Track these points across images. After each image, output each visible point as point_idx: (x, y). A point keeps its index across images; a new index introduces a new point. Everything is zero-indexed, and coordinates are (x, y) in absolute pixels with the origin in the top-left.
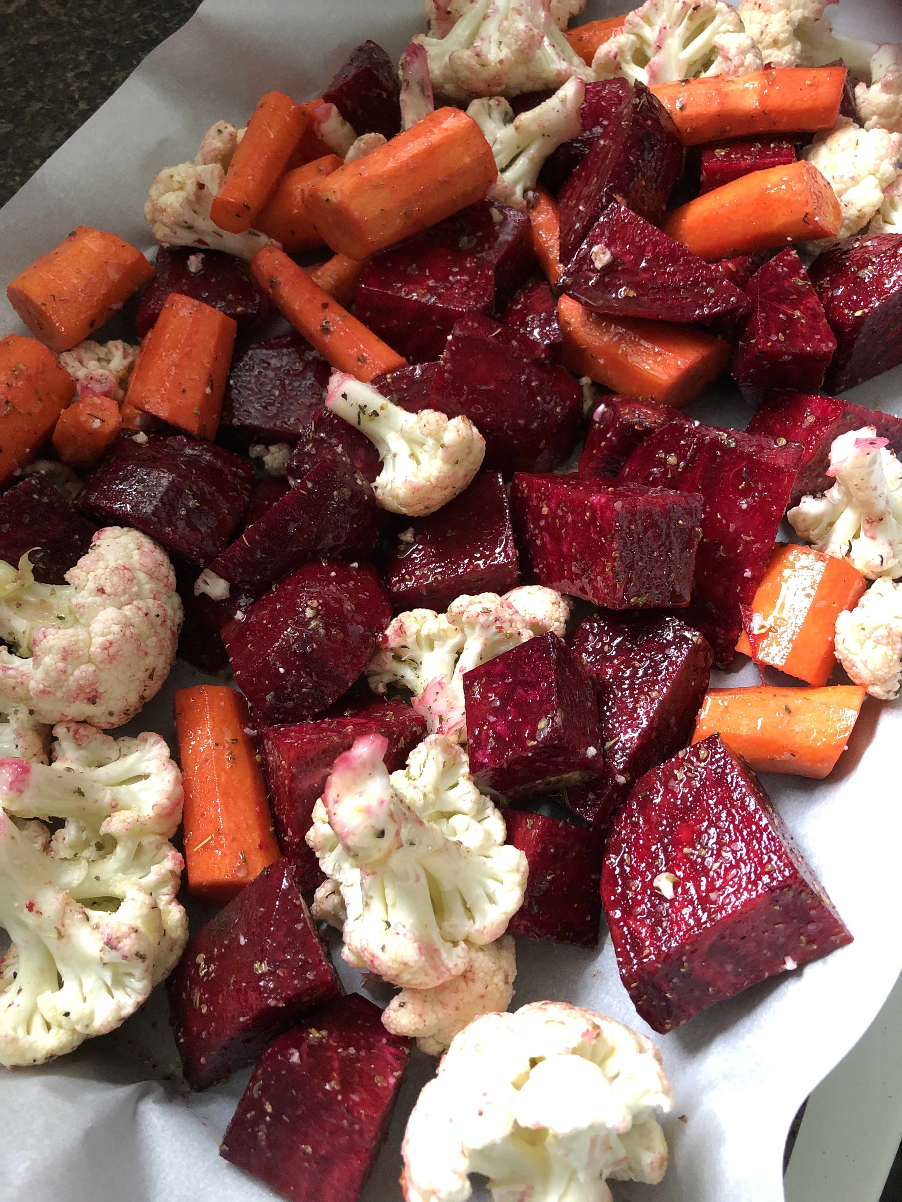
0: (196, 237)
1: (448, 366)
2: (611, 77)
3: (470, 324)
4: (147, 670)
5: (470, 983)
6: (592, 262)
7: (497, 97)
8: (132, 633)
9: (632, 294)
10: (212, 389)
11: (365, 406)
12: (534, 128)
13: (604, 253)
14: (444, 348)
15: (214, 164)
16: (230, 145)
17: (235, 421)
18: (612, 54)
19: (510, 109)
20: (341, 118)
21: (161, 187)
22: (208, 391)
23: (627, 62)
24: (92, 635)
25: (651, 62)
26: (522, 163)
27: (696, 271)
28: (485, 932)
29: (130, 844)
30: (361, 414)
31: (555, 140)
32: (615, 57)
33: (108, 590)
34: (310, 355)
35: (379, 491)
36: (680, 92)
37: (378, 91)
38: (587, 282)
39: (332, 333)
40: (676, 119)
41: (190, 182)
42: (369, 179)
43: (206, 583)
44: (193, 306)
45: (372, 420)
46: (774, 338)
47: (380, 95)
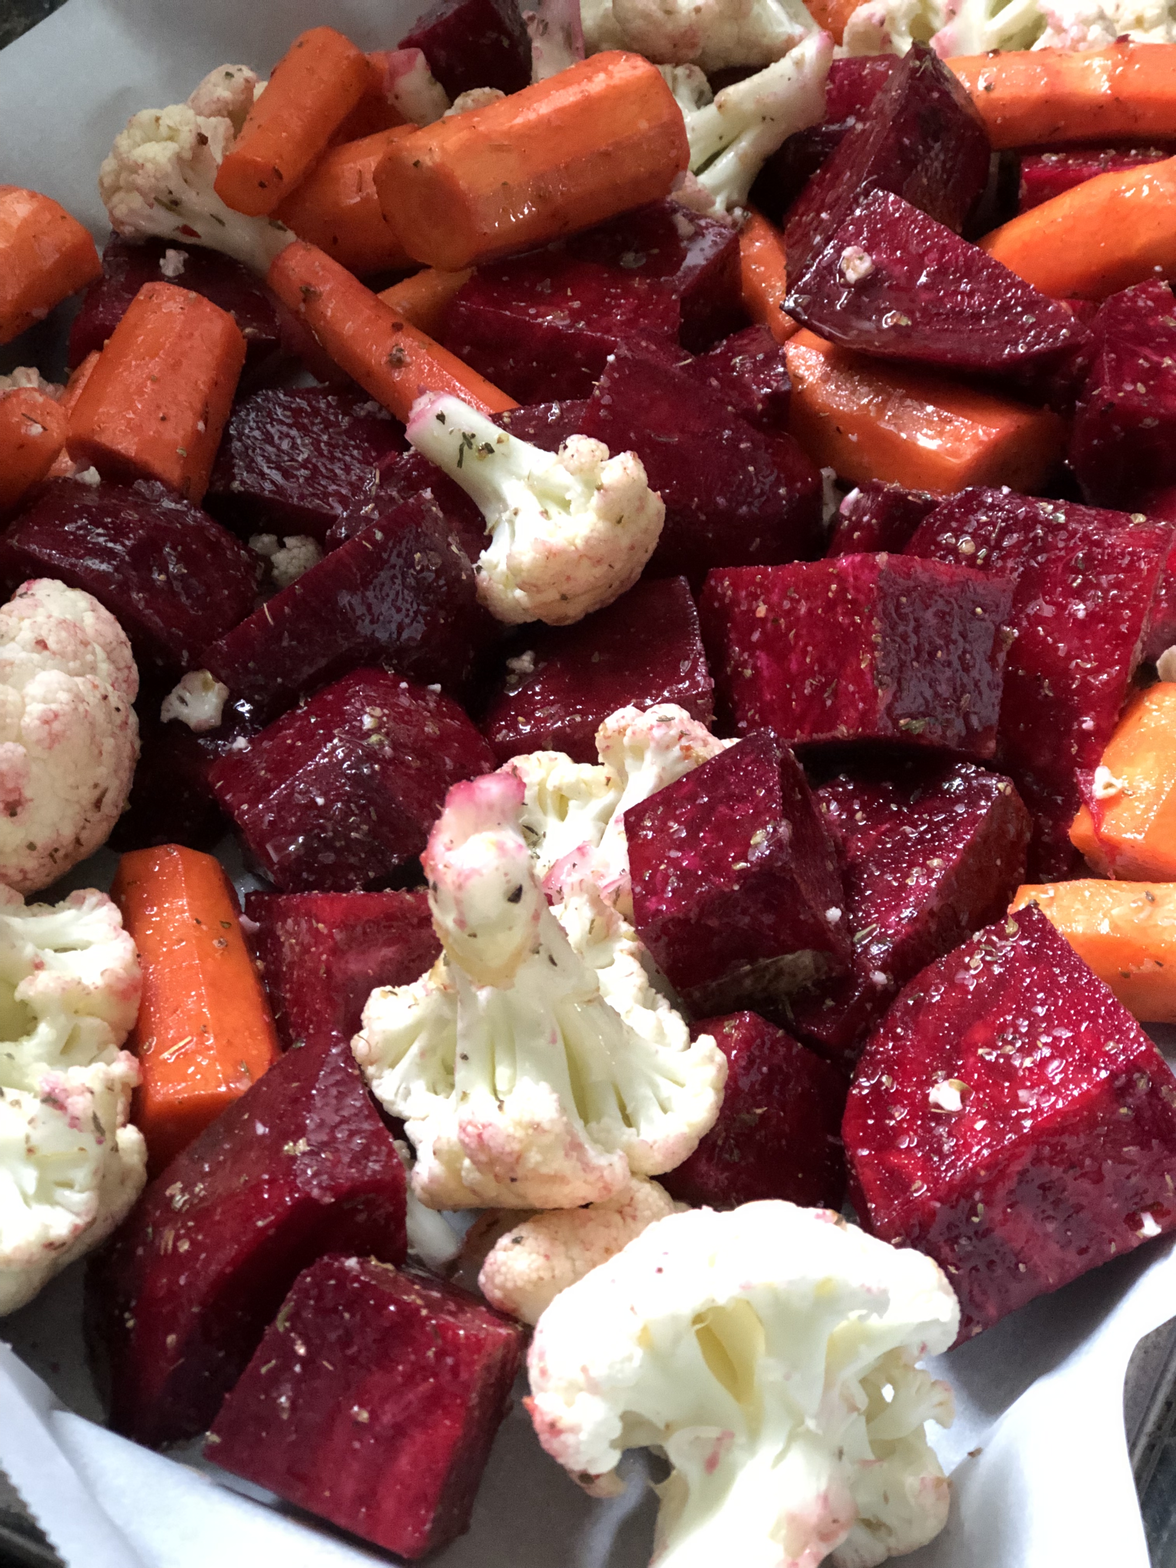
0: (177, 221)
1: (606, 400)
2: (875, 53)
3: (644, 344)
4: (96, 786)
5: (629, 1220)
6: (842, 275)
7: (687, 65)
8: (86, 711)
9: (905, 321)
10: (206, 424)
11: (473, 436)
12: (749, 106)
13: (861, 259)
14: (601, 374)
15: (220, 118)
16: (242, 97)
17: (236, 485)
18: (876, 20)
19: (707, 87)
20: (429, 73)
21: (138, 134)
22: (201, 426)
23: (900, 34)
24: (27, 700)
25: (939, 34)
26: (726, 163)
27: (1007, 290)
28: (655, 1147)
29: (62, 1019)
30: (466, 448)
31: (783, 126)
32: (882, 23)
33: (51, 643)
34: (364, 409)
35: (484, 574)
36: (984, 66)
37: (494, 35)
38: (832, 304)
39: (407, 365)
40: (980, 103)
41: (187, 128)
42: (486, 137)
43: (183, 701)
44: (186, 298)
45: (481, 458)
46: (1129, 387)
47: (498, 42)
